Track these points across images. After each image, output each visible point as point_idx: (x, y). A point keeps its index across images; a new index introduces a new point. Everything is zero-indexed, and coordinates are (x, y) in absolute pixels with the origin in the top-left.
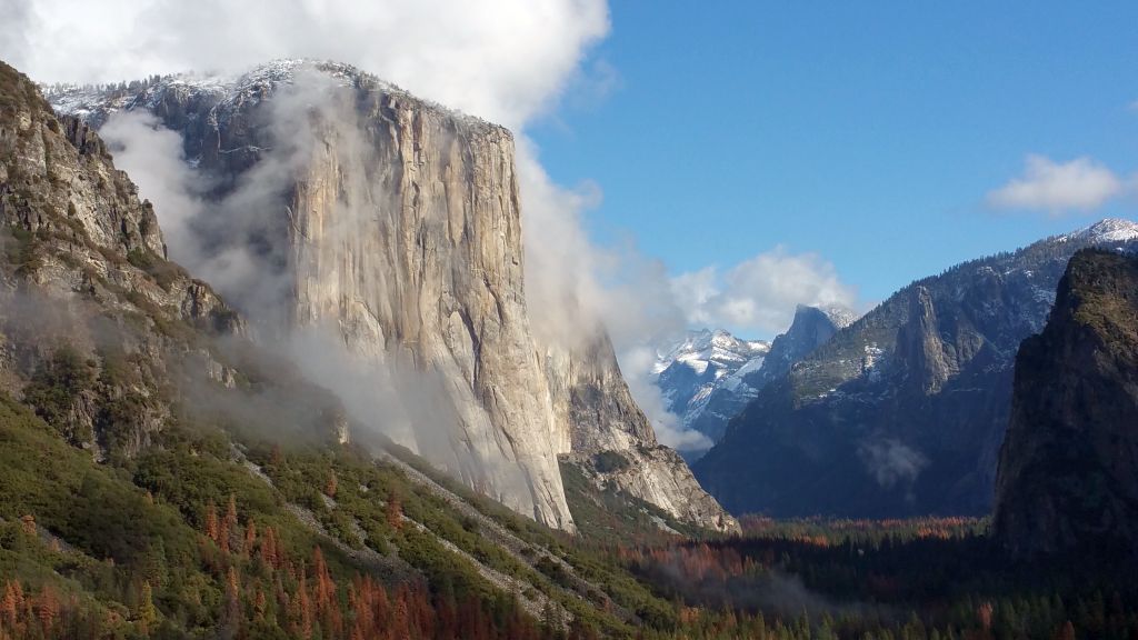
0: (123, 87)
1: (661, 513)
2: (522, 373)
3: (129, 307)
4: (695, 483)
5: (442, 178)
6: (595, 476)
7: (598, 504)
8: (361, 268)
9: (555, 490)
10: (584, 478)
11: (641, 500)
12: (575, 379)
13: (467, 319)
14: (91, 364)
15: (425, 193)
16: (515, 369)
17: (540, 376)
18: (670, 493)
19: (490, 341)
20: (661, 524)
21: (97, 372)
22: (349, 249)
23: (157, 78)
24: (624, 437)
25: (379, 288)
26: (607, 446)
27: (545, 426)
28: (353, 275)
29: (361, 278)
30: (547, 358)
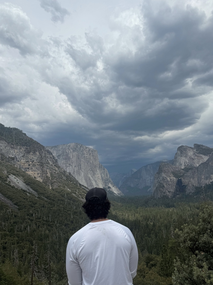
0: (54, 147)
1: (115, 194)
2: (99, 177)
3: (54, 171)
4: (119, 190)
5: (89, 155)
11: (113, 192)
12: (105, 178)
13: (93, 171)
14: (50, 178)
15: (88, 157)
16: (98, 177)
17: (101, 178)
18: (116, 191)
19: (95, 174)
20: (115, 195)
21: (50, 179)
22: (79, 164)
23: (58, 145)
24: (111, 185)
25: (83, 168)
26: (109, 186)
27: (102, 184)
28: (80, 167)
29: (81, 167)
30: (102, 176)
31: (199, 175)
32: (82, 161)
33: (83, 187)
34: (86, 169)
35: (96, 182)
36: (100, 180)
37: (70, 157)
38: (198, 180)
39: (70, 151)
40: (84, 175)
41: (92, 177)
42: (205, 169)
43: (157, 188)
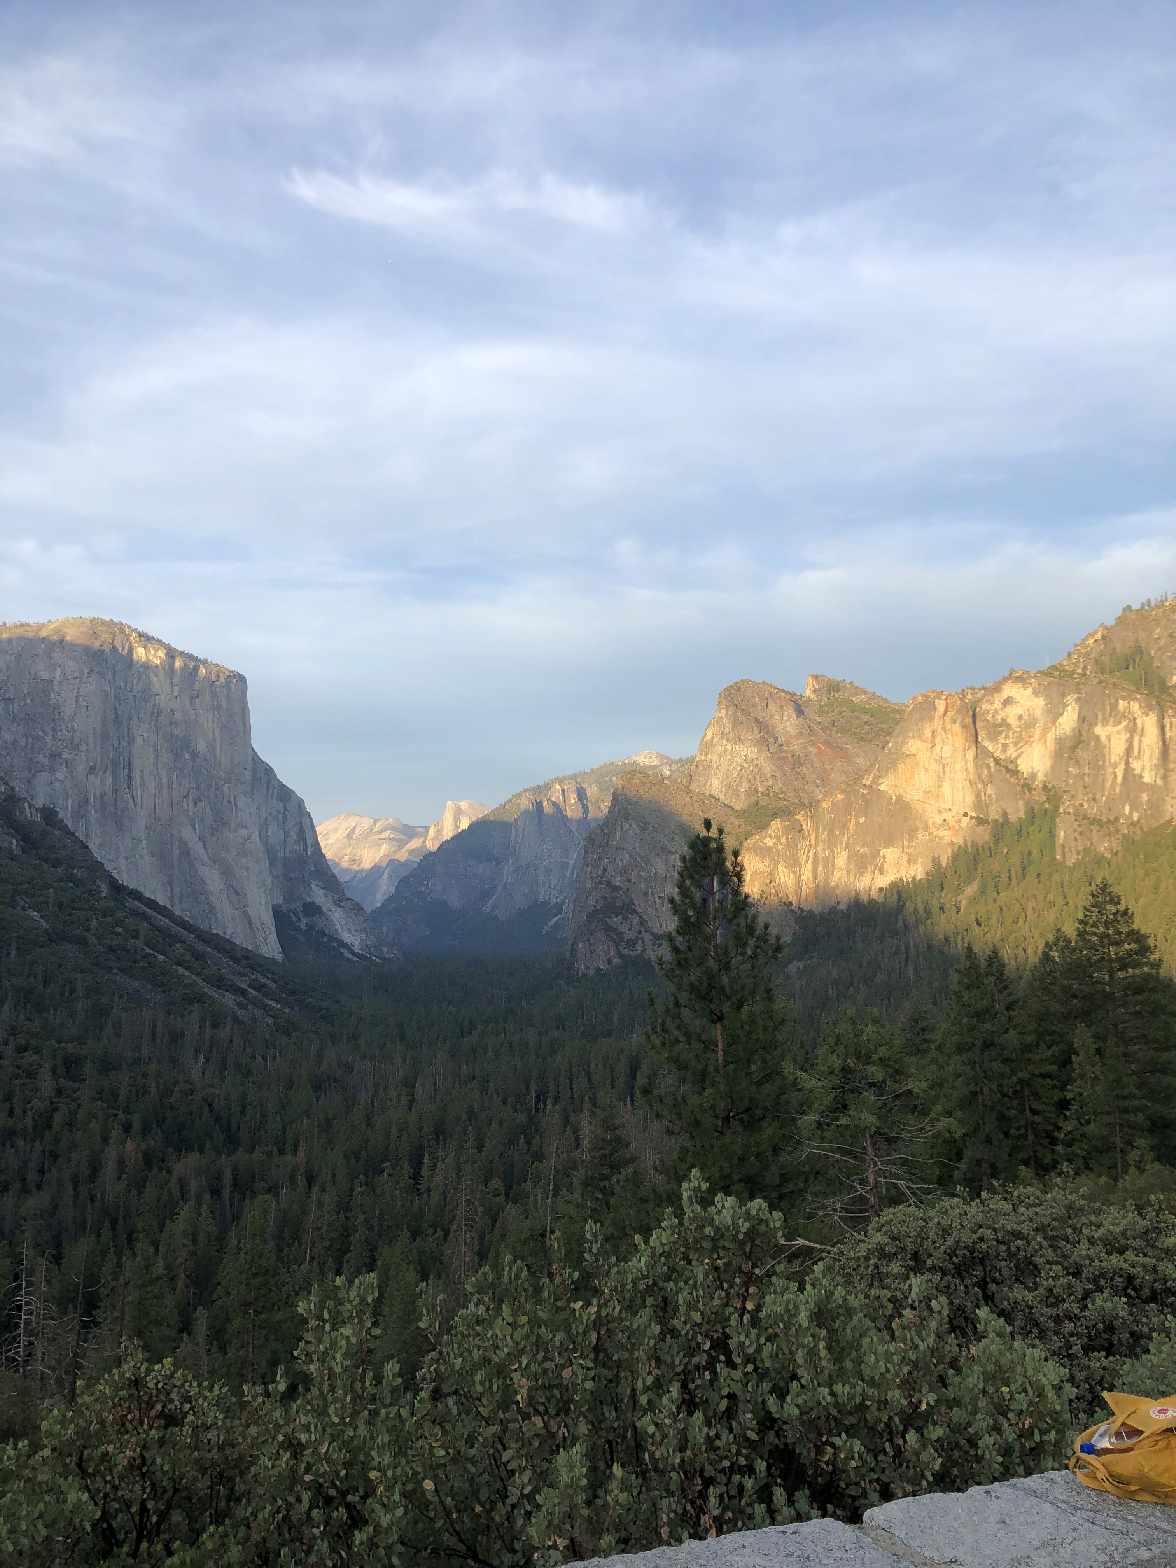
1: (346, 946)
2: (248, 847)
6: (300, 920)
7: (301, 939)
8: (129, 770)
9: (270, 929)
10: (292, 921)
11: (332, 937)
12: (288, 851)
15: (178, 716)
16: (244, 844)
17: (261, 848)
18: (353, 932)
19: (224, 824)
20: (347, 954)
22: (120, 754)
24: (321, 892)
25: (143, 783)
26: (309, 900)
27: (264, 885)
28: (123, 774)
29: (129, 776)
30: (267, 836)
31: (821, 846)
32: (139, 740)
33: (138, 904)
34: (165, 790)
35: (226, 871)
36: (257, 861)
37: (57, 707)
38: (815, 876)
39: (63, 673)
40: (148, 828)
41: (200, 844)
42: (856, 817)
43: (591, 916)
